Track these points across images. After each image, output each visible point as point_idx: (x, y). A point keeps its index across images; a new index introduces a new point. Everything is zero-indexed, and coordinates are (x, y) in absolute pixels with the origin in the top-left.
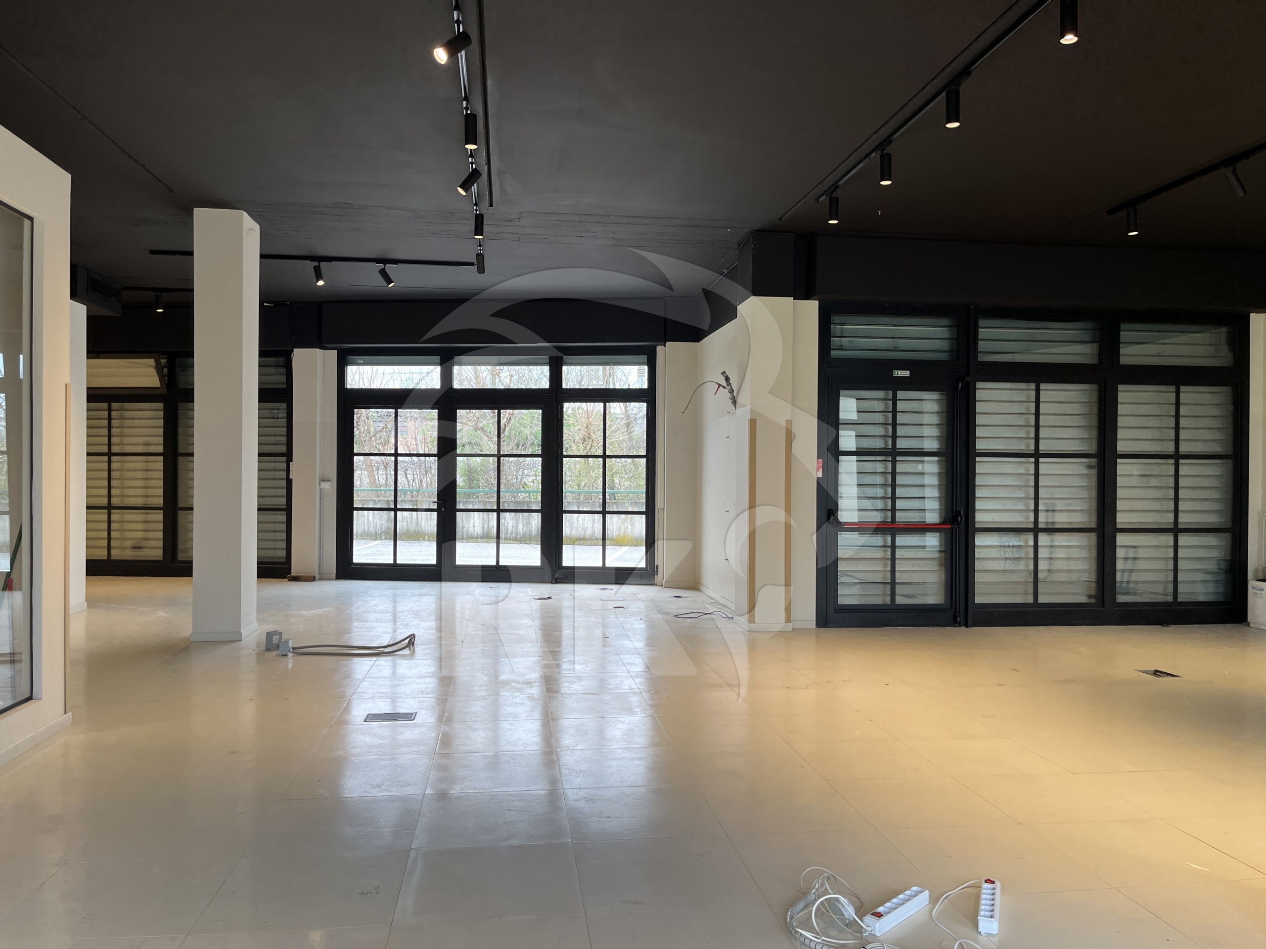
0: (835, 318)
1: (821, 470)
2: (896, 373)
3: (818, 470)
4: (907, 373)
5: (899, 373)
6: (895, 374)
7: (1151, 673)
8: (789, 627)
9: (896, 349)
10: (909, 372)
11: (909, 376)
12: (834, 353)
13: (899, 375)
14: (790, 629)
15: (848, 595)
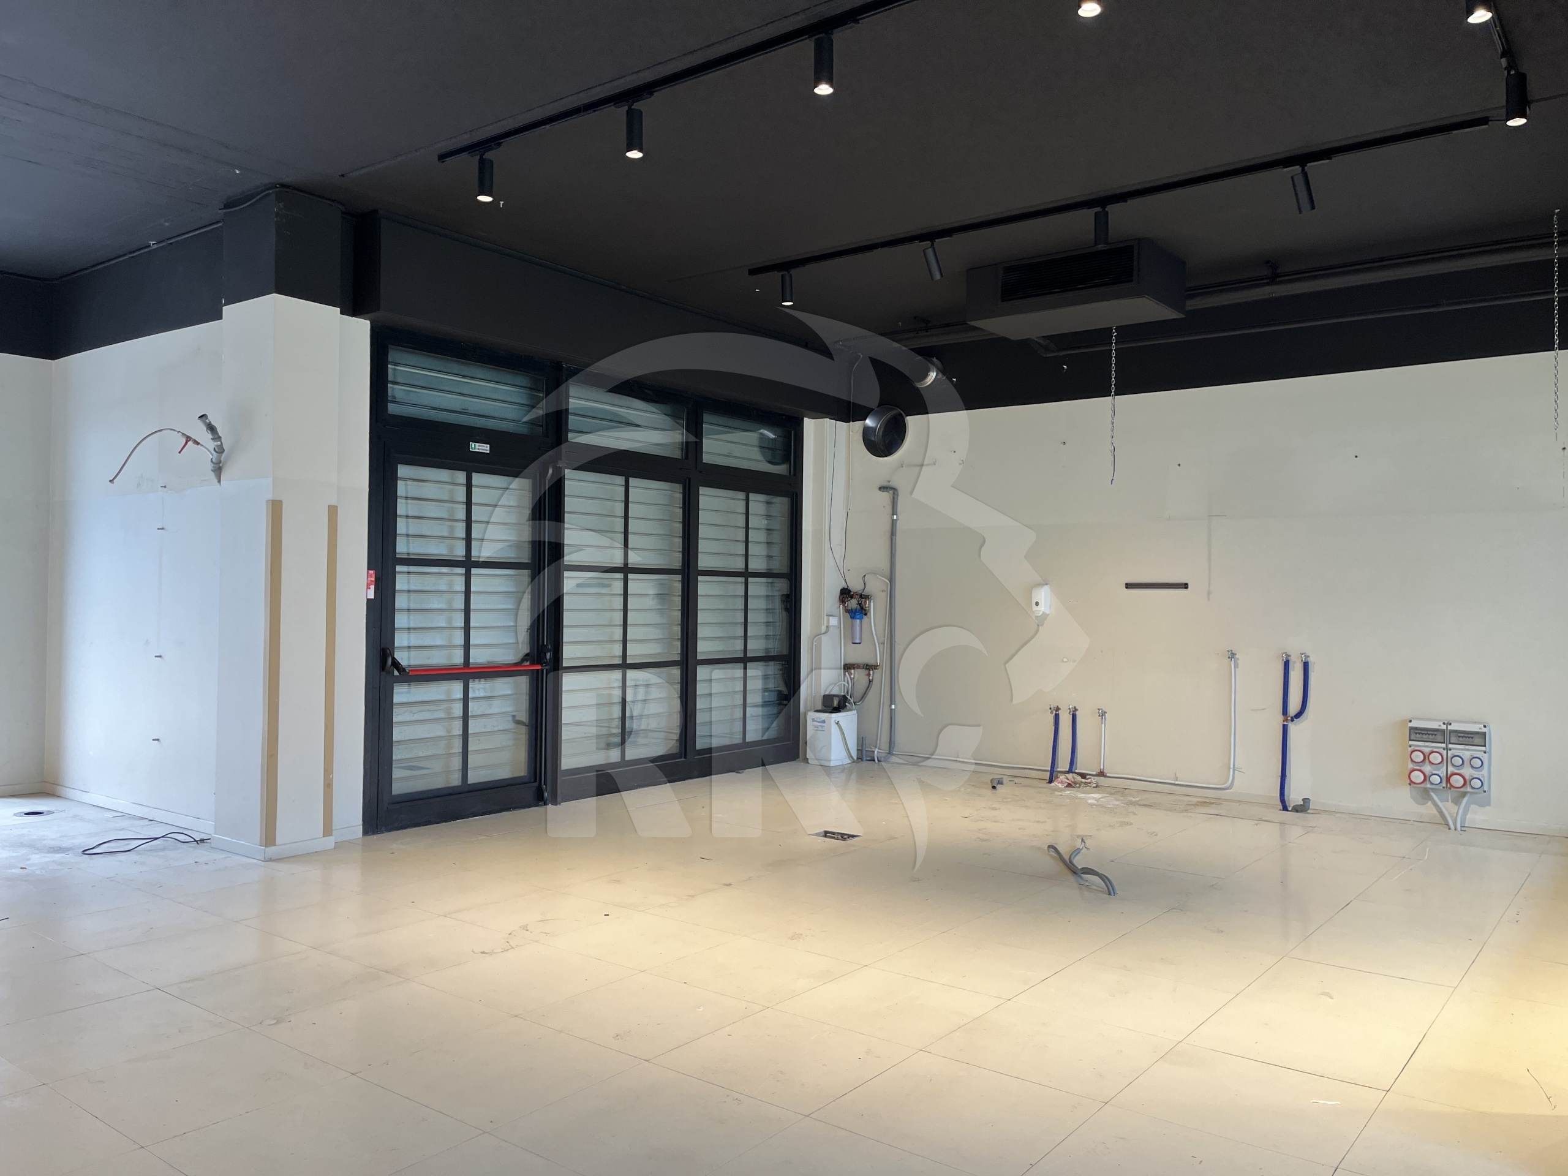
0: (393, 355)
1: (372, 587)
2: (473, 446)
3: (368, 588)
4: (485, 448)
5: (477, 447)
6: (472, 448)
7: (821, 835)
8: (330, 842)
9: (464, 411)
10: (488, 446)
11: (488, 452)
12: (392, 409)
13: (476, 450)
14: (332, 846)
15: (403, 782)
